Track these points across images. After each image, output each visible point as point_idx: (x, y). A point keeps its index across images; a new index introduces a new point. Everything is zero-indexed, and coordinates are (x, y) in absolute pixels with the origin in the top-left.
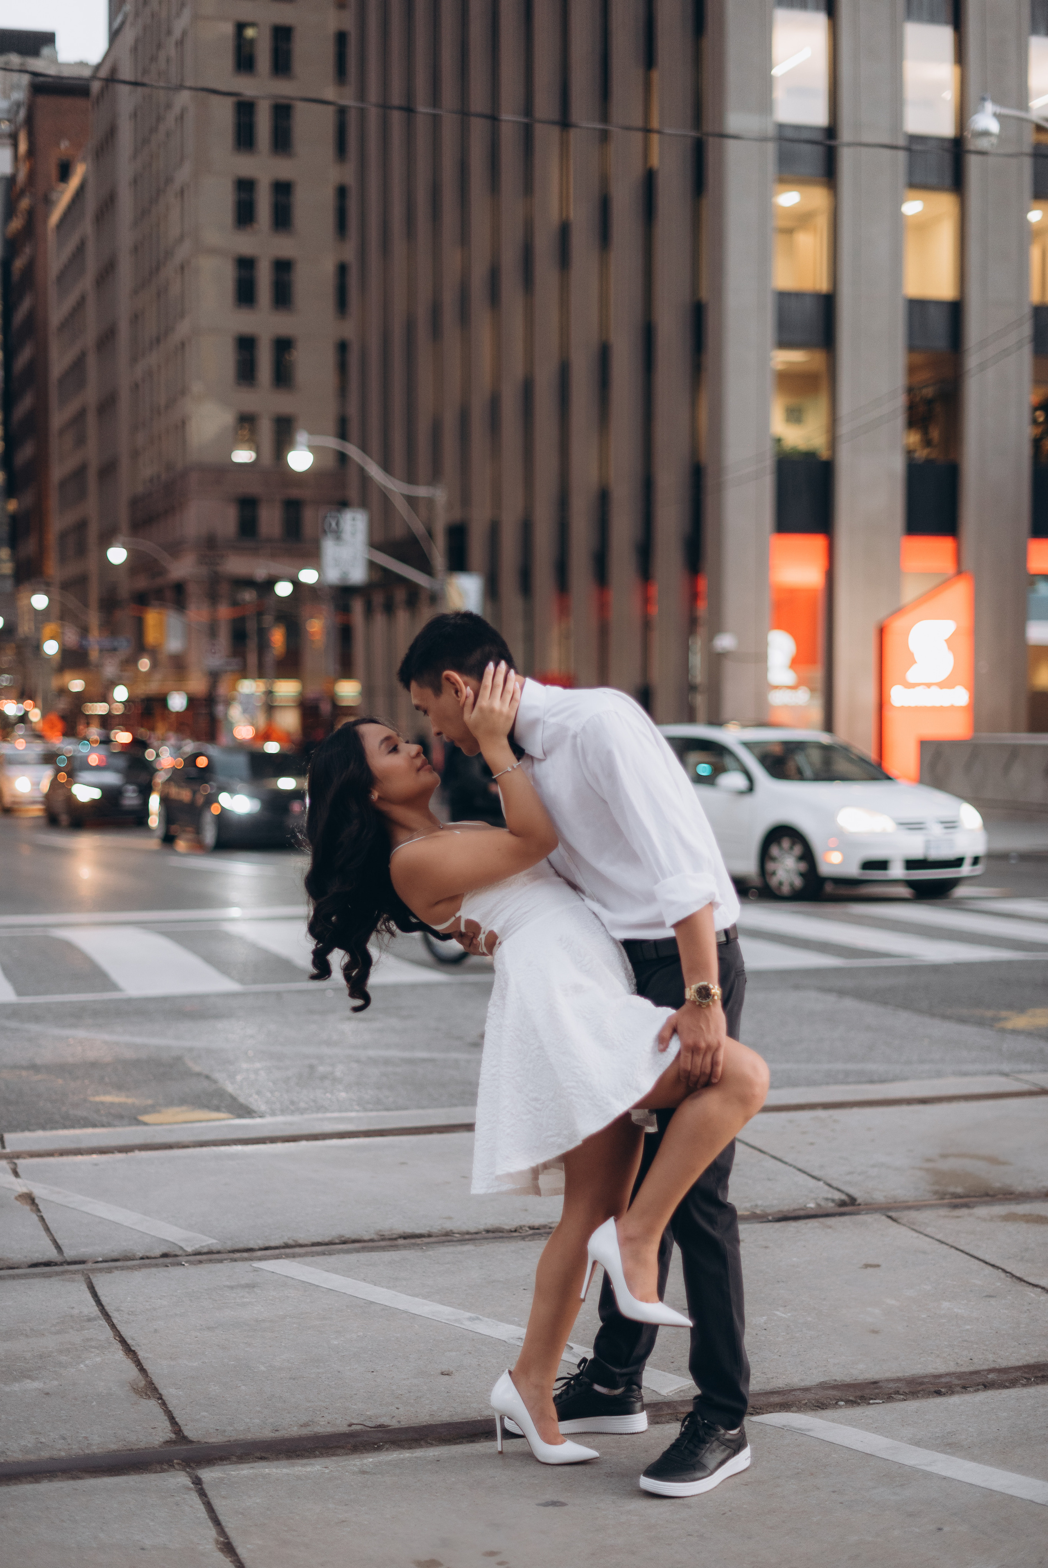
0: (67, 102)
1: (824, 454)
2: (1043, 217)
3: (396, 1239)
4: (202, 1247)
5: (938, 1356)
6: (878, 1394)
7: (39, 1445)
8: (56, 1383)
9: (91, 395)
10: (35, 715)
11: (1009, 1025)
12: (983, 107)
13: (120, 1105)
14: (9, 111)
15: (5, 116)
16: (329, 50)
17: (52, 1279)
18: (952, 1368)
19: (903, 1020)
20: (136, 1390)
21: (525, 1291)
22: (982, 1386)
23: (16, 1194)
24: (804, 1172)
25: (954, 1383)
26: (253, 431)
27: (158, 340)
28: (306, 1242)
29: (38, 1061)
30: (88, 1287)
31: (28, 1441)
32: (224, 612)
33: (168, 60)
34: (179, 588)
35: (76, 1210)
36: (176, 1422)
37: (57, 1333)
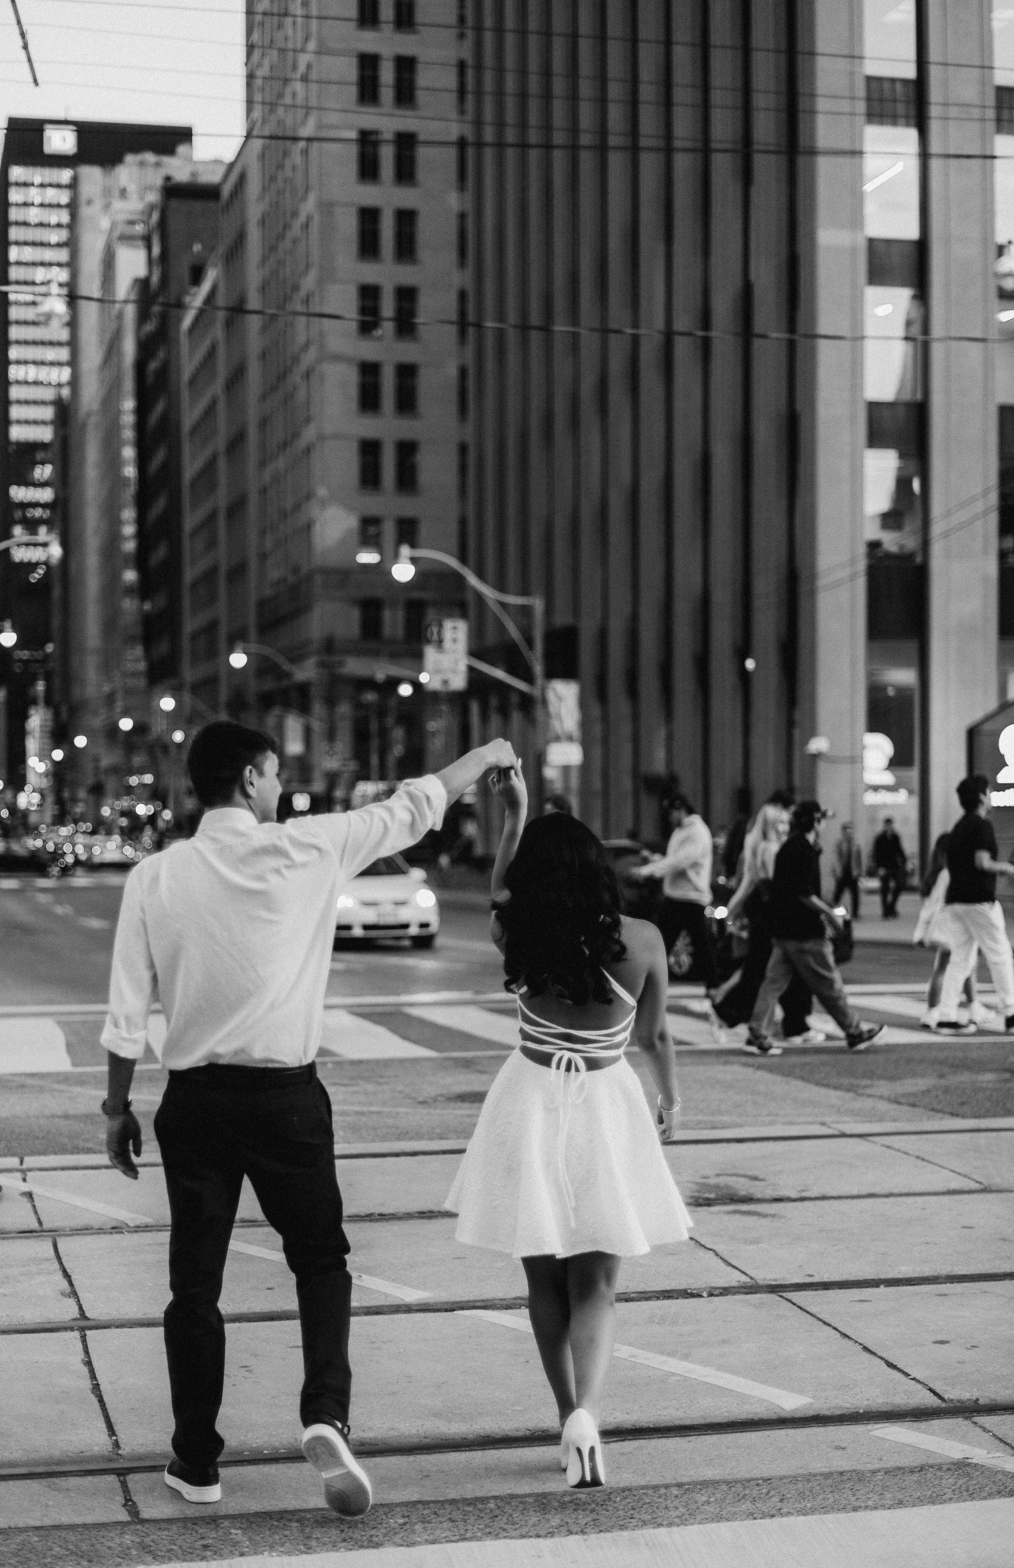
0: (198, 206)
4: (141, 1223)
8: (13, 1290)
9: (222, 498)
14: (143, 212)
15: (140, 217)
17: (28, 1240)
20: (63, 1294)
23: (21, 1192)
26: (378, 534)
27: (285, 445)
30: (52, 1244)
32: (344, 712)
33: (294, 169)
34: (303, 689)
35: (60, 1201)
36: (83, 1310)
37: (22, 1266)
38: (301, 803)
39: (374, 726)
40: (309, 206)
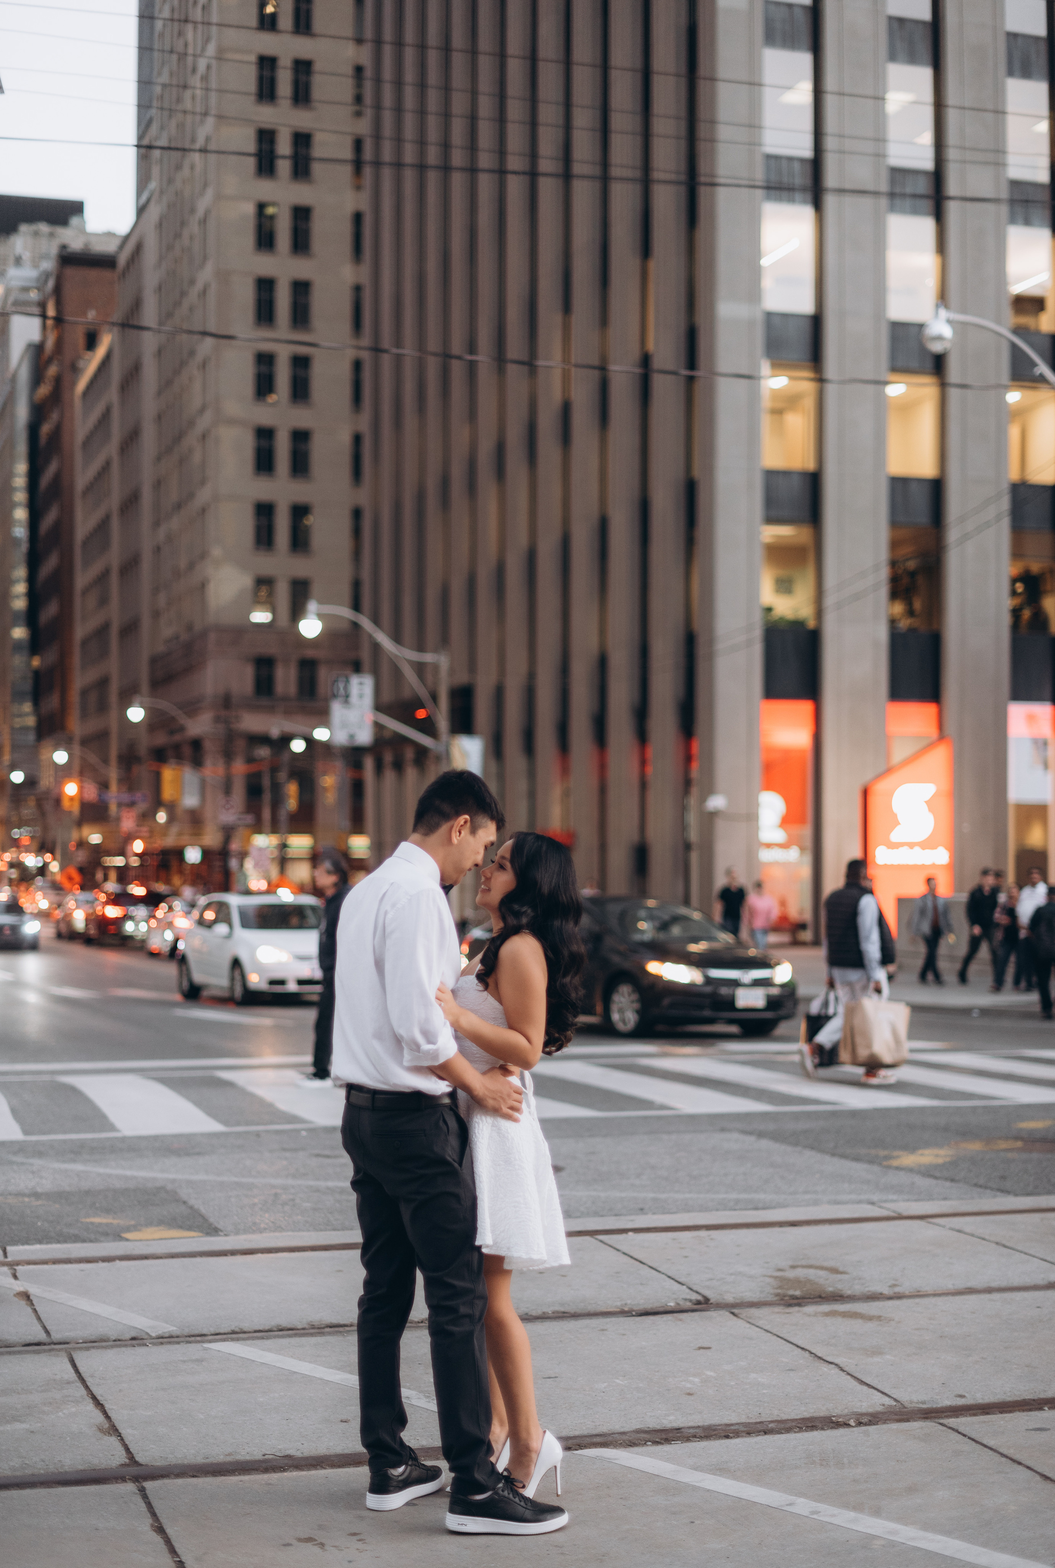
0: (93, 274)
1: (811, 624)
2: (1022, 398)
3: (323, 1328)
4: (165, 1333)
5: (734, 1411)
6: (679, 1437)
7: (24, 1465)
8: (40, 1425)
9: (114, 557)
10: (54, 867)
11: (895, 1163)
12: (937, 314)
13: (107, 1225)
14: (38, 279)
15: (34, 284)
16: (346, 229)
17: (40, 1355)
18: (743, 1419)
19: (810, 1157)
20: (101, 1430)
21: (420, 1365)
22: (763, 1433)
23: (15, 1292)
24: (673, 1279)
25: (740, 1430)
26: (271, 594)
27: (180, 506)
28: (250, 1330)
29: (39, 1190)
30: (70, 1361)
31: (16, 1462)
32: (239, 767)
33: (191, 238)
34: (197, 744)
35: (63, 1304)
36: (130, 1451)
37: (42, 1391)
38: (193, 855)
39: (266, 782)
40: (206, 274)
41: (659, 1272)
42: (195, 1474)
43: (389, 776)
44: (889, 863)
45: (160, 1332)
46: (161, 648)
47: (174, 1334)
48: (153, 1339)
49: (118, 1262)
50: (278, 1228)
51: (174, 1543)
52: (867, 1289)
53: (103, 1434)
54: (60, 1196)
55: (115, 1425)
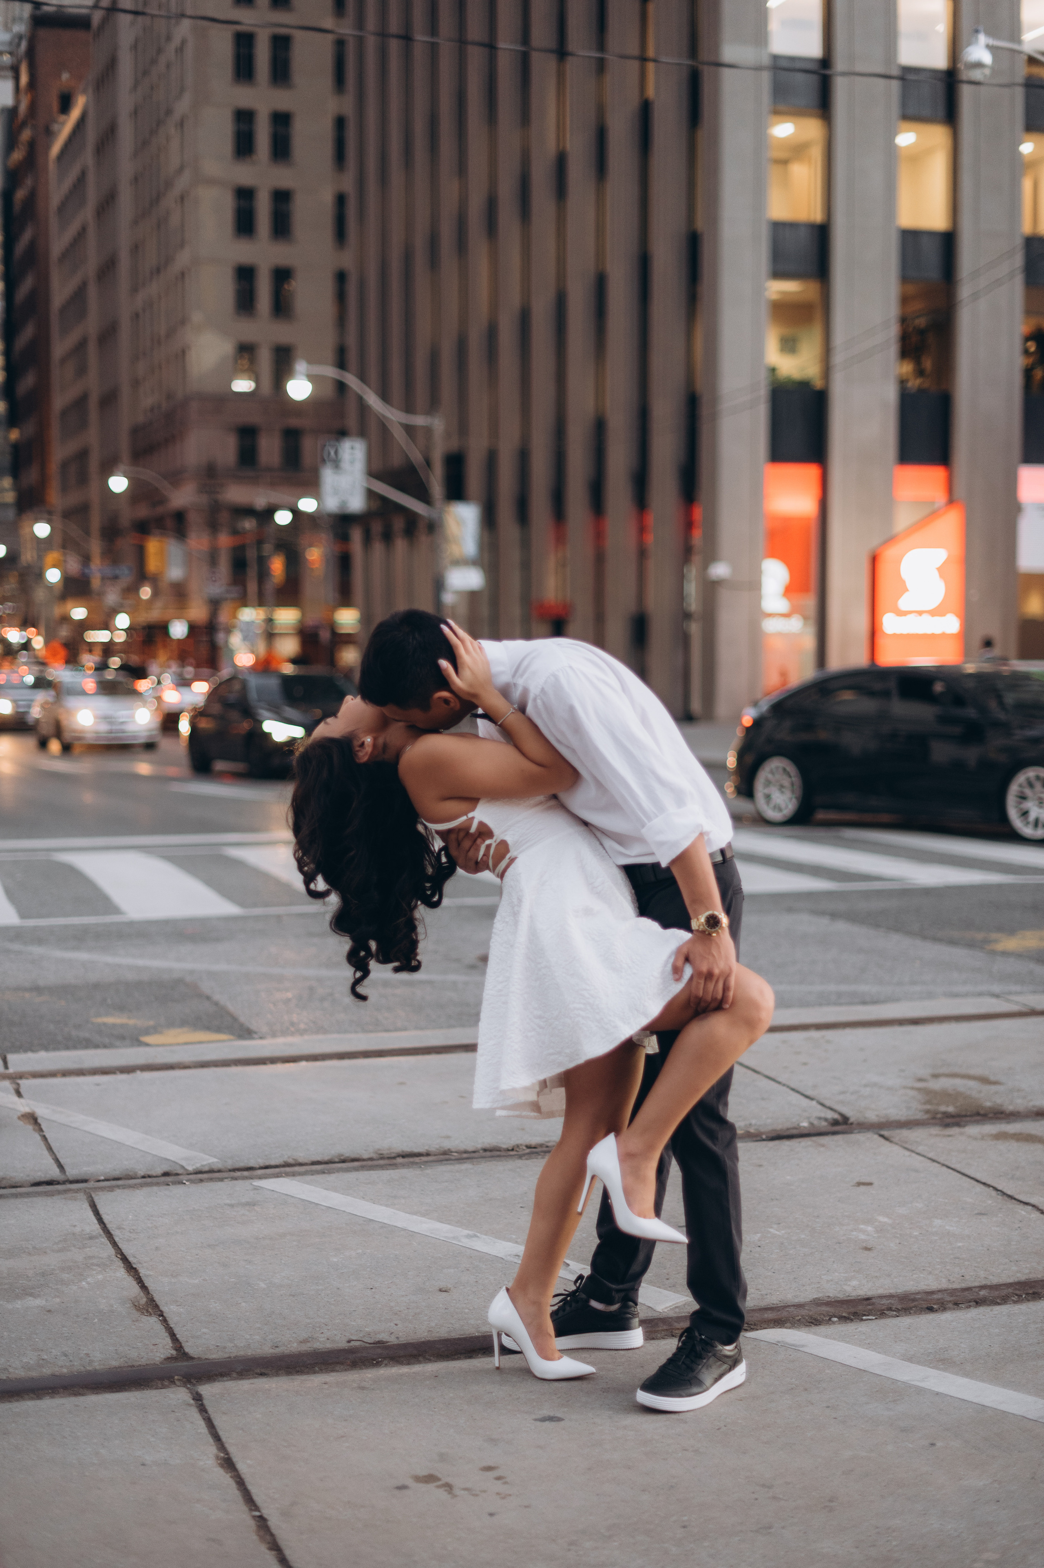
0: (67, 35)
1: (818, 384)
2: (1034, 149)
3: (394, 1158)
4: (203, 1165)
5: (930, 1273)
6: (871, 1310)
7: (41, 1362)
8: (58, 1300)
9: (92, 325)
10: (38, 643)
11: (1000, 947)
12: (977, 39)
13: (122, 1026)
14: (10, 43)
15: (6, 48)
17: (53, 1197)
18: (944, 1285)
19: (895, 942)
20: (137, 1307)
21: (522, 1209)
22: (975, 1303)
23: (19, 1114)
24: (798, 1092)
25: (946, 1300)
26: (252, 361)
27: (158, 270)
29: (41, 983)
30: (90, 1206)
31: (30, 1358)
32: (225, 540)
34: (180, 516)
35: (79, 1129)
36: (177, 1338)
37: (59, 1251)
38: (178, 630)
39: (251, 554)
40: (184, 29)
41: (779, 1083)
42: (263, 1371)
43: (378, 548)
44: (898, 632)
45: (198, 1165)
46: (141, 419)
47: (215, 1167)
48: (191, 1174)
49: (138, 1072)
50: (320, 1029)
51: (250, 1487)
52: (1031, 1104)
53: (139, 1313)
54: (63, 990)
55: (155, 1299)
